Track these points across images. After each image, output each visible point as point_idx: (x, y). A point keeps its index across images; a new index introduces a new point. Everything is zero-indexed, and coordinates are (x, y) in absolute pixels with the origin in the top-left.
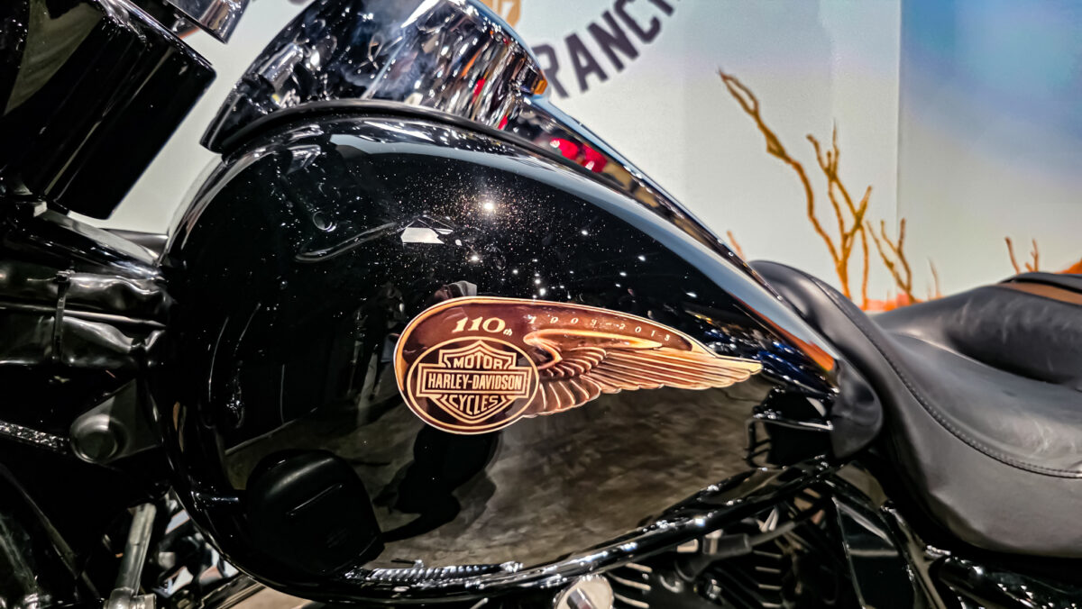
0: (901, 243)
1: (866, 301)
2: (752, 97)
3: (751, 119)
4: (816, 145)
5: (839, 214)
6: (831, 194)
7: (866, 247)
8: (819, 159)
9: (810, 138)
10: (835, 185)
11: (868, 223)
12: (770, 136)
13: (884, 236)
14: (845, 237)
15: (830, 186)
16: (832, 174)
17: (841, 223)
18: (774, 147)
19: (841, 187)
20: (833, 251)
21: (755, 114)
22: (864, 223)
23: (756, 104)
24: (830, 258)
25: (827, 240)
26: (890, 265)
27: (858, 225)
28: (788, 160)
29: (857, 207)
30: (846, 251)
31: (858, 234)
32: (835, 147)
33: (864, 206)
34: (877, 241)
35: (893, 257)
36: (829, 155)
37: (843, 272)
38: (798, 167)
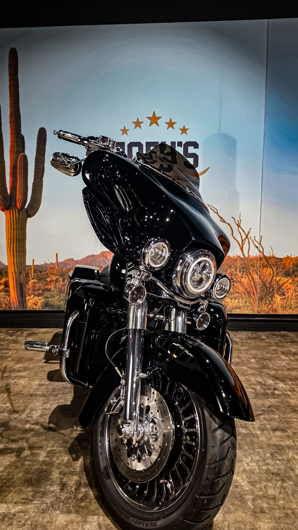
0: (261, 241)
1: (249, 256)
2: (216, 209)
3: (216, 214)
4: (234, 219)
5: (241, 235)
6: (238, 230)
7: (249, 243)
8: (235, 222)
9: (232, 217)
10: (240, 228)
11: (250, 237)
12: (220, 217)
13: (255, 239)
14: (243, 241)
15: (238, 228)
16: (239, 226)
17: (242, 237)
18: (222, 220)
19: (241, 228)
20: (239, 244)
21: (217, 213)
22: (248, 237)
23: (217, 211)
24: (238, 245)
25: (237, 241)
26: (257, 247)
27: (247, 237)
28: (226, 223)
29: (246, 233)
30: (243, 244)
31: (247, 239)
32: (240, 219)
33: (249, 233)
34: (253, 241)
35: (258, 245)
36: (238, 221)
37: (242, 249)
38: (229, 224)
